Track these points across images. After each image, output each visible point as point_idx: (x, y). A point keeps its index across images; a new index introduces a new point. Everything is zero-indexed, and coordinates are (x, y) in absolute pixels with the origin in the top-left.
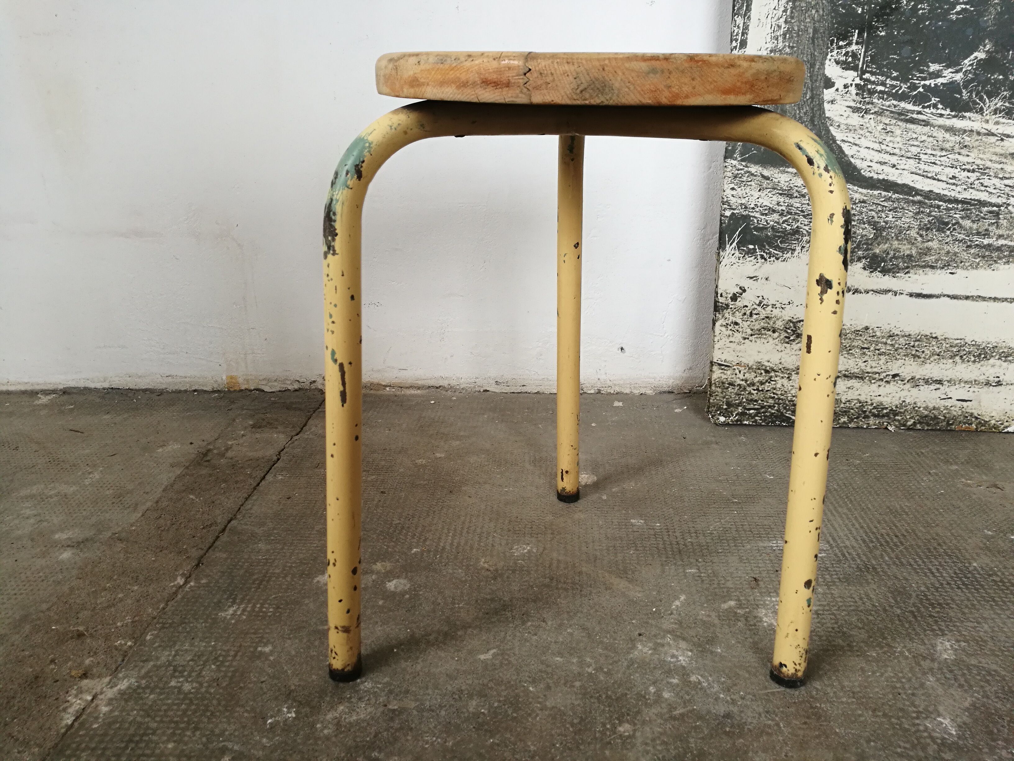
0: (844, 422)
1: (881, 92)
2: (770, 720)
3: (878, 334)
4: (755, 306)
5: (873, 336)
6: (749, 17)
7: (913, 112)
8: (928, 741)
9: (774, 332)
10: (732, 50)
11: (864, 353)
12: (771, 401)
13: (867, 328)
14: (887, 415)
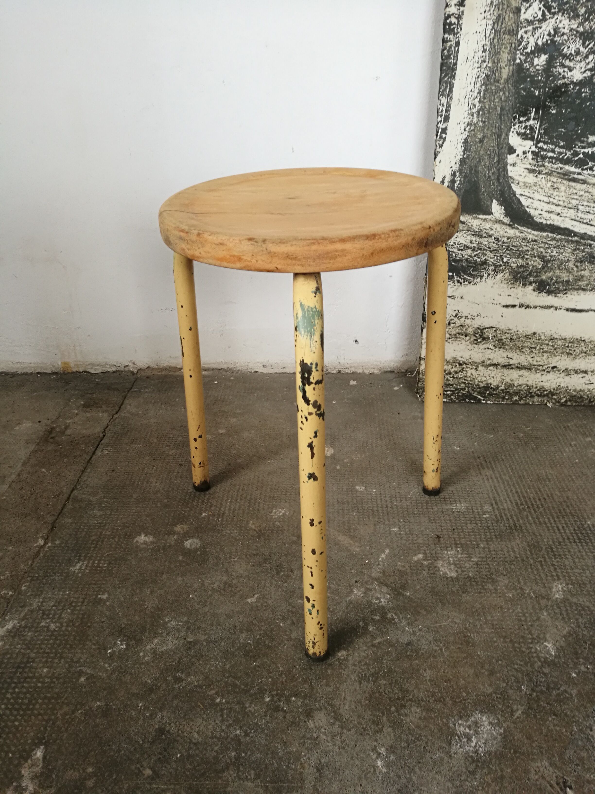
0: (516, 400)
1: (551, 157)
2: (436, 646)
3: (543, 338)
4: (452, 318)
5: (539, 339)
6: (451, 98)
7: (574, 173)
8: (536, 659)
9: (466, 336)
10: (438, 124)
11: (532, 352)
12: (463, 385)
13: (534, 334)
14: (547, 395)
